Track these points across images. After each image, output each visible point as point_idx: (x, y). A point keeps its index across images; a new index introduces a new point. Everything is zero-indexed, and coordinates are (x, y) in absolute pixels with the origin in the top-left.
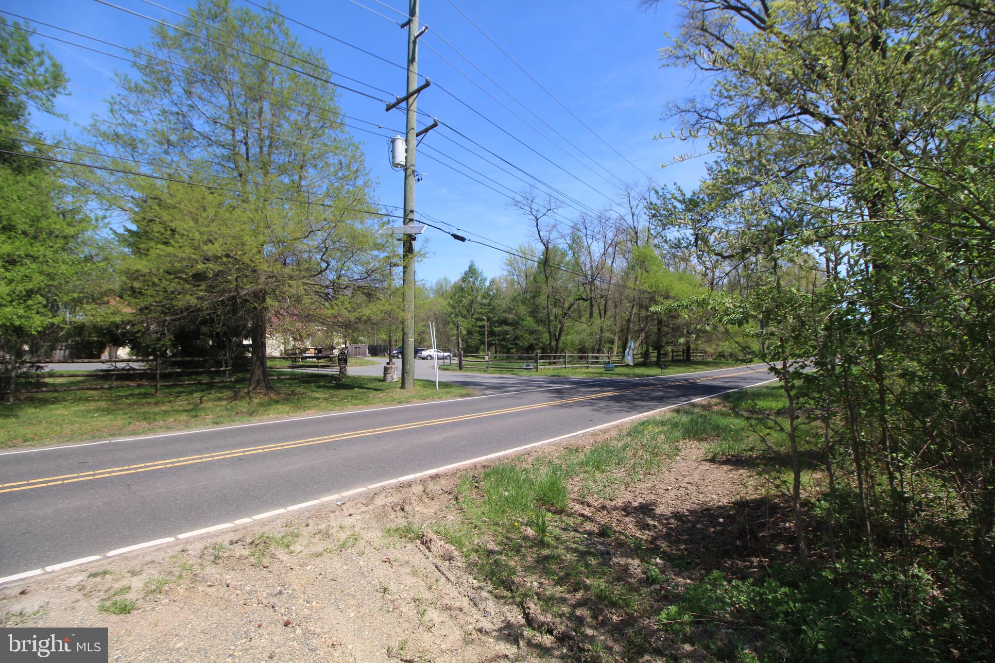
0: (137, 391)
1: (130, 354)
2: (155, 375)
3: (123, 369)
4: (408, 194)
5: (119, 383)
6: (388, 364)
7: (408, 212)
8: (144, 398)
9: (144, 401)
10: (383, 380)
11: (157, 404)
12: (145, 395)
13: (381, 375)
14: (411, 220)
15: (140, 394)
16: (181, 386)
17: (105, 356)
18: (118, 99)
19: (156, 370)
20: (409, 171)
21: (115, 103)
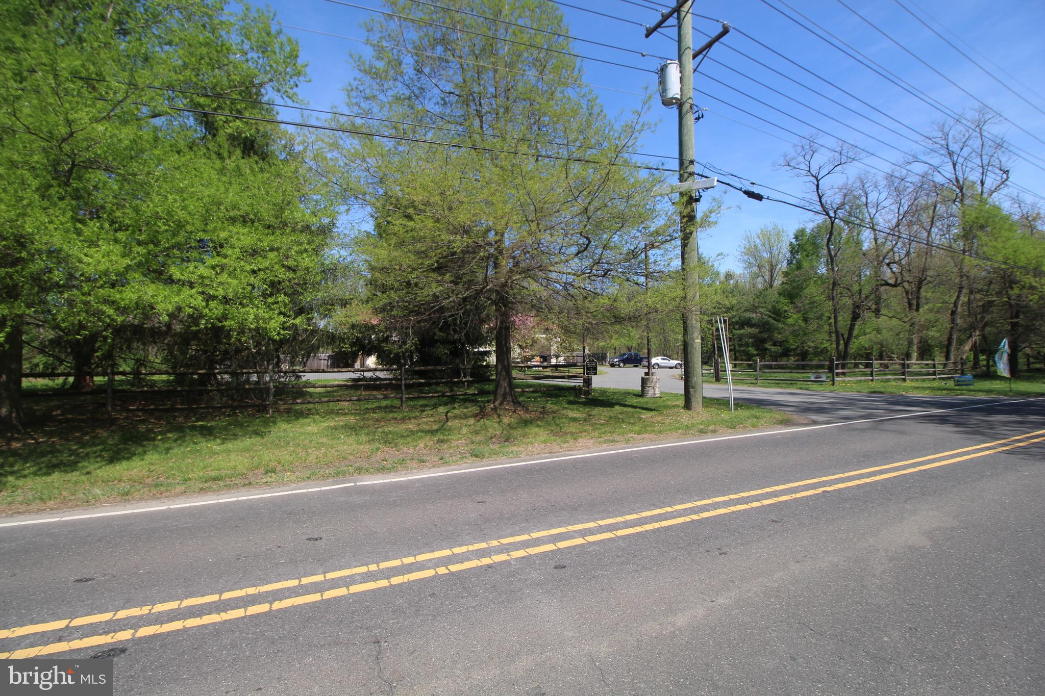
0: (384, 403)
1: (377, 364)
2: (400, 386)
3: (371, 379)
4: (685, 138)
5: (367, 393)
6: (647, 374)
7: (686, 163)
8: (391, 412)
9: (391, 415)
10: (642, 394)
11: (403, 420)
12: (390, 409)
13: (638, 388)
14: (692, 174)
15: (386, 407)
16: (425, 398)
17: (357, 365)
18: (355, 84)
19: (401, 380)
20: (686, 107)
21: (352, 90)
